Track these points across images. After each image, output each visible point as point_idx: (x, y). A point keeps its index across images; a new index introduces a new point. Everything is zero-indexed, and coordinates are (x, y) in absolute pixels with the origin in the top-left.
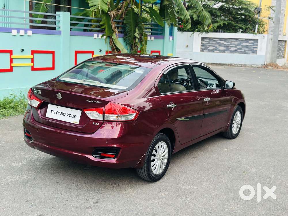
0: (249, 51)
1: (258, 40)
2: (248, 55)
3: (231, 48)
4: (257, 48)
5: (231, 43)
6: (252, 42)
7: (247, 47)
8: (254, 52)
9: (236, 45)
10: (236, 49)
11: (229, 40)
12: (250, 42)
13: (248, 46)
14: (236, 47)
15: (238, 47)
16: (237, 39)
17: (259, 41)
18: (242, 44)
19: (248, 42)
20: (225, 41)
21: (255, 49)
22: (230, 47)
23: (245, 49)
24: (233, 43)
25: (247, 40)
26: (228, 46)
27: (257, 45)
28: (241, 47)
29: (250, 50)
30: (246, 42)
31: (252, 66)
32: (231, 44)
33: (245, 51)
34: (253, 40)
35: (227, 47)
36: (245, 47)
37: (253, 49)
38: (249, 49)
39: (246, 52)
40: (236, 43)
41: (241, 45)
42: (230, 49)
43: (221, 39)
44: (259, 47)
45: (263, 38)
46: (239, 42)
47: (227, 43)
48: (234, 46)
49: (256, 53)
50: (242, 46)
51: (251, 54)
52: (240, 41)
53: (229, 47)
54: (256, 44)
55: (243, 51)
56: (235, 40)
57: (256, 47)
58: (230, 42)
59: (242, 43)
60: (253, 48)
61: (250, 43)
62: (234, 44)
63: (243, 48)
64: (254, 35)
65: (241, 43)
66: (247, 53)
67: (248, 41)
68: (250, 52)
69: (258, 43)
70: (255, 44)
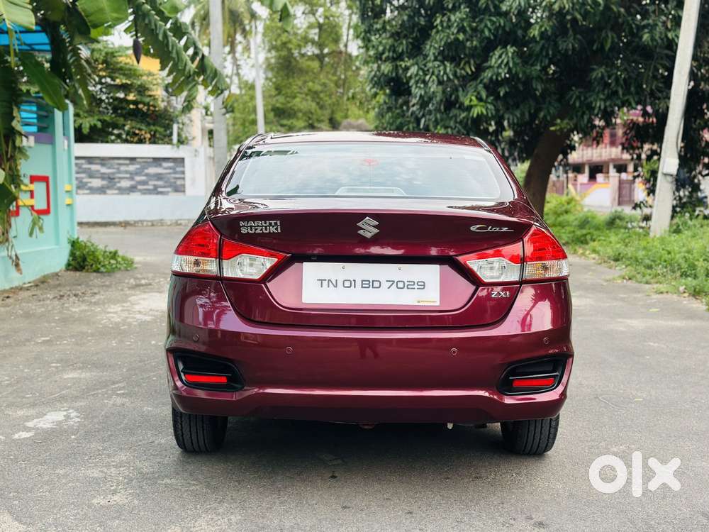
0: (164, 187)
1: (182, 160)
2: (165, 197)
3: (119, 182)
4: (184, 179)
5: (118, 169)
6: (171, 165)
7: (159, 177)
8: (180, 189)
9: (131, 174)
10: (133, 183)
11: (112, 161)
12: (165, 164)
13: (160, 174)
14: (132, 179)
15: (138, 178)
16: (133, 159)
17: (187, 162)
18: (146, 171)
19: (160, 165)
20: (103, 165)
21: (179, 182)
22: (117, 180)
23: (156, 183)
24: (123, 168)
25: (157, 161)
26: (112, 177)
27: (183, 173)
28: (143, 178)
29: (166, 184)
30: (156, 166)
31: (179, 222)
32: (119, 172)
33: (156, 187)
34: (171, 160)
35: (109, 178)
36: (155, 178)
37: (175, 183)
38: (166, 182)
39: (160, 190)
40: (132, 168)
41: (143, 173)
42: (118, 185)
43: (91, 160)
44: (188, 175)
45: (195, 156)
46: (138, 166)
47: (109, 168)
48: (128, 176)
49: (184, 191)
50: (147, 175)
51: (170, 194)
52: (139, 163)
53: (114, 179)
54: (181, 169)
55: (151, 187)
56: (128, 162)
57: (182, 176)
58: (116, 167)
59: (147, 168)
60: (173, 180)
61: (166, 168)
62: (126, 172)
63: (151, 180)
64: (173, 148)
65: (143, 168)
66: (161, 193)
67: (159, 163)
68: (169, 189)
69: (184, 166)
70: (178, 169)
